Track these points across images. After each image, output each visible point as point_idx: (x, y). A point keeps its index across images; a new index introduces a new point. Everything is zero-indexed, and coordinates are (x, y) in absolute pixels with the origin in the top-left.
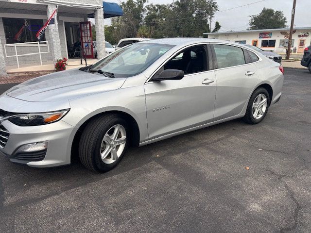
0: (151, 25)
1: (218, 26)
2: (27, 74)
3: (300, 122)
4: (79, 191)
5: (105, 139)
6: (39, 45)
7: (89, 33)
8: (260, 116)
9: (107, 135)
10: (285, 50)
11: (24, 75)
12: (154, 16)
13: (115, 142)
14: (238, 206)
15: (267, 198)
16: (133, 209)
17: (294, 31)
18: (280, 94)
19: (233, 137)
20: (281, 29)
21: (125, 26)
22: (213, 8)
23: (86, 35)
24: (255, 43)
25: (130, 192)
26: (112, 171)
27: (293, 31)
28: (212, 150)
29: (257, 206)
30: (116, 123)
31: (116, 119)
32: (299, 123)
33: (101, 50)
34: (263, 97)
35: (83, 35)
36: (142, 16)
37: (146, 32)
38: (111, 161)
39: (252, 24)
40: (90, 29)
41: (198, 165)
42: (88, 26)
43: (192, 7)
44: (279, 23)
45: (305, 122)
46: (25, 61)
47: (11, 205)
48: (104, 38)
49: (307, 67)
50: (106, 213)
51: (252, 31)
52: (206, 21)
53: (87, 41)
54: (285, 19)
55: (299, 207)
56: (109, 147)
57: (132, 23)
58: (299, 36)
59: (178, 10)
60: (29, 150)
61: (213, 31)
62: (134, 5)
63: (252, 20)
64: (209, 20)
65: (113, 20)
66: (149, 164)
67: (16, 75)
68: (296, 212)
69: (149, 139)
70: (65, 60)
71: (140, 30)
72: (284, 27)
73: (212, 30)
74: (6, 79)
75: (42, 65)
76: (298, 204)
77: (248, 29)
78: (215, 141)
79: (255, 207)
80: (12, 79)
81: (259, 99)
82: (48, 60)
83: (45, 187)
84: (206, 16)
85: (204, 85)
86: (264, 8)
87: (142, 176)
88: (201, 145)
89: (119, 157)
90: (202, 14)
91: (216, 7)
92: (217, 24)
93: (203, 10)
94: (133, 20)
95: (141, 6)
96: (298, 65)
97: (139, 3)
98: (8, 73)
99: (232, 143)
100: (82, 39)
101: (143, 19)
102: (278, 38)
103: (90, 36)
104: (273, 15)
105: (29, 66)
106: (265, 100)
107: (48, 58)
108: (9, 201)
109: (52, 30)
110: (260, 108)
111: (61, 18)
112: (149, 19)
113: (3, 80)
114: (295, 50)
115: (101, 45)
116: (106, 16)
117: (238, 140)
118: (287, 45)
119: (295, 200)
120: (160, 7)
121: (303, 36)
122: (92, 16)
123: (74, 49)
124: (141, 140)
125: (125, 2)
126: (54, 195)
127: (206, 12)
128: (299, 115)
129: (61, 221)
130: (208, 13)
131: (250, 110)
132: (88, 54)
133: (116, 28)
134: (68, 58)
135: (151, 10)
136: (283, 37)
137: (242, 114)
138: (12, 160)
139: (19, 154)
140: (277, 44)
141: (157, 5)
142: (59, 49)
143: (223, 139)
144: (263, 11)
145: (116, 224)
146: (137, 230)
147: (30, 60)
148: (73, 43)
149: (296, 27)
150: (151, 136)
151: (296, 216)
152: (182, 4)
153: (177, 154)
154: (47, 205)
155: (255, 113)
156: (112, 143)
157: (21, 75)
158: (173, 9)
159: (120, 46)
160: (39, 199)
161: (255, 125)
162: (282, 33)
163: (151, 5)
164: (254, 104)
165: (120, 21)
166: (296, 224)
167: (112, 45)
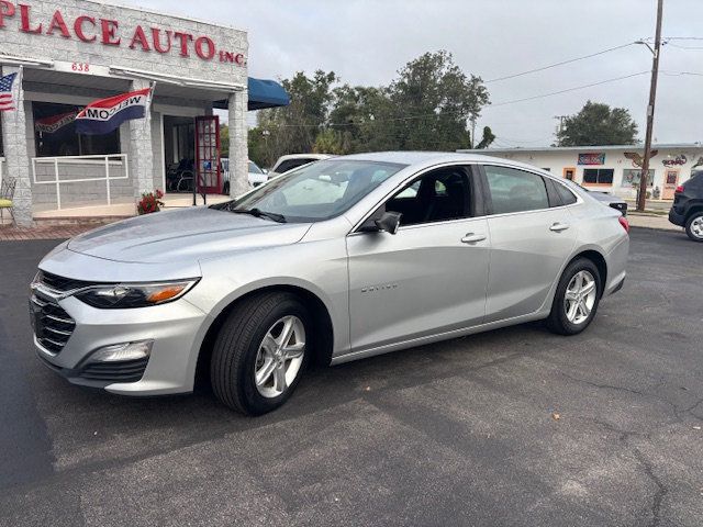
0: (343, 129)
1: (488, 136)
2: (76, 223)
3: (667, 334)
4: (208, 447)
5: (265, 343)
6: (107, 162)
7: (214, 140)
8: (582, 319)
9: (269, 335)
10: (634, 193)
11: (69, 223)
12: (351, 110)
13: (283, 351)
14: (537, 485)
15: (597, 472)
16: (323, 484)
17: (655, 153)
18: (624, 274)
19: (526, 358)
20: (625, 147)
21: (288, 131)
22: (479, 99)
23: (208, 144)
24: (570, 175)
25: (315, 453)
26: (275, 413)
27: (651, 152)
28: (483, 381)
29: (576, 486)
30: (288, 312)
31: (288, 304)
32: (665, 337)
33: (238, 176)
34: (587, 278)
35: (201, 144)
36: (326, 110)
37: (333, 143)
38: (273, 393)
39: (562, 133)
40: (217, 133)
41: (454, 408)
42: (213, 125)
43: (432, 93)
44: (620, 134)
45: (677, 335)
46: (73, 194)
47: (69, 470)
48: (246, 151)
49: (684, 226)
50: (268, 489)
51: (563, 148)
52: (463, 124)
53: (208, 157)
54: (633, 126)
55: (663, 491)
56: (271, 359)
57: (304, 123)
58: (666, 163)
59: (404, 99)
60: (113, 357)
61: (479, 147)
62: (309, 87)
63: (562, 126)
64: (468, 122)
65: (260, 116)
66: (350, 404)
67: (53, 223)
68: (658, 499)
69: (352, 351)
70: (160, 195)
71: (320, 139)
72: (631, 142)
73: (476, 144)
74: (31, 231)
75: (109, 205)
76: (661, 486)
77: (554, 145)
78: (488, 364)
79: (573, 487)
80: (43, 232)
81: (579, 282)
82: (123, 194)
83: (138, 439)
84: (462, 114)
85: (466, 245)
86: (589, 102)
87: (337, 424)
88: (458, 372)
89: (288, 385)
90: (455, 109)
91: (484, 97)
92: (487, 131)
93: (458, 102)
94: (305, 116)
95: (322, 90)
96: (664, 223)
97: (320, 83)
98: (35, 219)
99: (524, 369)
100: (198, 152)
101: (327, 115)
102: (619, 166)
103: (217, 147)
104: (606, 117)
105: (81, 205)
106: (591, 284)
107: (123, 190)
108: (64, 462)
109: (137, 132)
110: (581, 302)
111: (158, 108)
112: (340, 115)
113: (24, 233)
114: (657, 193)
115: (238, 166)
116: (252, 105)
117: (537, 364)
118: (638, 181)
119: (654, 477)
120: (363, 91)
121: (673, 163)
122: (224, 104)
123: (180, 173)
124: (335, 350)
125: (291, 80)
126: (158, 453)
127: (463, 106)
128: (665, 322)
129: (177, 502)
130: (467, 107)
131: (560, 304)
132: (209, 184)
133: (267, 133)
134: (164, 191)
135: (345, 97)
136: (629, 164)
137: (543, 311)
138: (73, 381)
139: (90, 366)
140: (618, 177)
141: (357, 89)
142: (150, 171)
143: (503, 361)
144: (586, 108)
145: (289, 510)
146: (334, 521)
147: (83, 193)
148: (176, 161)
149: (658, 143)
150: (355, 345)
151: (656, 507)
152: (411, 88)
153: (407, 386)
154: (146, 472)
155: (571, 310)
156: (278, 352)
157: (62, 223)
158: (392, 97)
159: (280, 170)
160: (126, 460)
161: (572, 338)
162: (627, 155)
163: (346, 87)
164: (568, 291)
165: (276, 119)
166: (656, 520)
167: (261, 167)
